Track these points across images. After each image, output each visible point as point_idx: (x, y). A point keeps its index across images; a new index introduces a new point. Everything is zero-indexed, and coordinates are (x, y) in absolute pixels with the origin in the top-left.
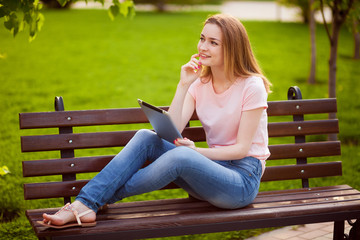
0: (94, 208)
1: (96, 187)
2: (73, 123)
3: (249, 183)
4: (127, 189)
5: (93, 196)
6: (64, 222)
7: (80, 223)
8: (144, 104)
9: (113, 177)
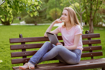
0: (34, 64)
1: (34, 58)
2: (25, 41)
3: (78, 56)
4: (43, 59)
5: (34, 61)
6: (25, 69)
7: (30, 69)
8: (48, 33)
9: (39, 55)
